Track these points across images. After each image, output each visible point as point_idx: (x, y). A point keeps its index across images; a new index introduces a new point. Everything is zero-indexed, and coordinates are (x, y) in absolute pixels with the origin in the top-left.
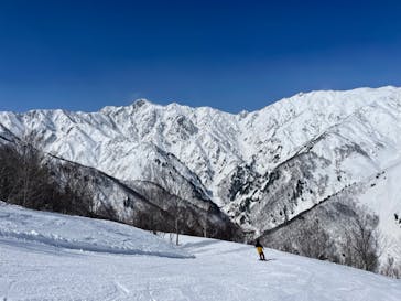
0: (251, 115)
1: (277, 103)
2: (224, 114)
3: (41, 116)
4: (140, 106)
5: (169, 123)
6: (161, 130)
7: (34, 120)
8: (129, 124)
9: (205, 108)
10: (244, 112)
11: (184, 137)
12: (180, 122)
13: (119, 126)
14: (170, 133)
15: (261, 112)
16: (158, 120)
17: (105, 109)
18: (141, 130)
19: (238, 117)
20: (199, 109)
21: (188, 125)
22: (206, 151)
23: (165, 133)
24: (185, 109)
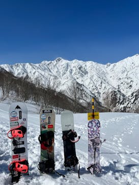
0: (112, 65)
1: (125, 59)
2: (99, 64)
3: (21, 66)
4: (59, 61)
5: (74, 69)
6: (71, 73)
7: (18, 68)
8: (56, 70)
9: (90, 62)
10: (109, 64)
11: (82, 76)
12: (80, 68)
13: (52, 71)
14: (75, 74)
15: (117, 64)
16: (69, 68)
17: (43, 62)
18: (61, 73)
19: (106, 66)
20: (87, 62)
21: (83, 70)
22: (95, 83)
23: (73, 74)
24: (81, 62)
